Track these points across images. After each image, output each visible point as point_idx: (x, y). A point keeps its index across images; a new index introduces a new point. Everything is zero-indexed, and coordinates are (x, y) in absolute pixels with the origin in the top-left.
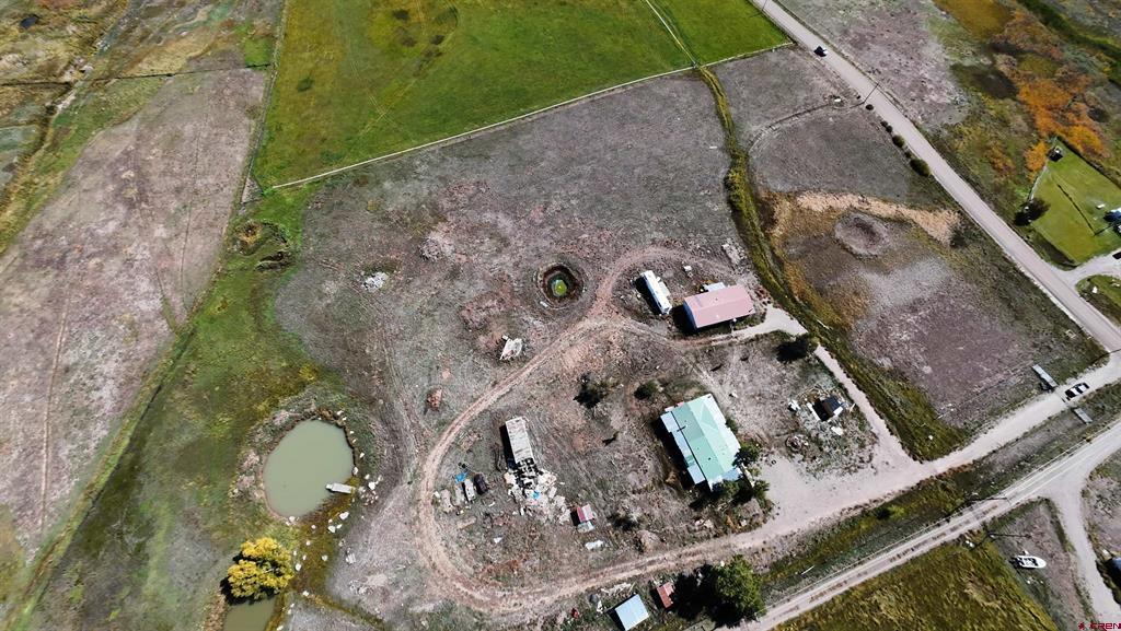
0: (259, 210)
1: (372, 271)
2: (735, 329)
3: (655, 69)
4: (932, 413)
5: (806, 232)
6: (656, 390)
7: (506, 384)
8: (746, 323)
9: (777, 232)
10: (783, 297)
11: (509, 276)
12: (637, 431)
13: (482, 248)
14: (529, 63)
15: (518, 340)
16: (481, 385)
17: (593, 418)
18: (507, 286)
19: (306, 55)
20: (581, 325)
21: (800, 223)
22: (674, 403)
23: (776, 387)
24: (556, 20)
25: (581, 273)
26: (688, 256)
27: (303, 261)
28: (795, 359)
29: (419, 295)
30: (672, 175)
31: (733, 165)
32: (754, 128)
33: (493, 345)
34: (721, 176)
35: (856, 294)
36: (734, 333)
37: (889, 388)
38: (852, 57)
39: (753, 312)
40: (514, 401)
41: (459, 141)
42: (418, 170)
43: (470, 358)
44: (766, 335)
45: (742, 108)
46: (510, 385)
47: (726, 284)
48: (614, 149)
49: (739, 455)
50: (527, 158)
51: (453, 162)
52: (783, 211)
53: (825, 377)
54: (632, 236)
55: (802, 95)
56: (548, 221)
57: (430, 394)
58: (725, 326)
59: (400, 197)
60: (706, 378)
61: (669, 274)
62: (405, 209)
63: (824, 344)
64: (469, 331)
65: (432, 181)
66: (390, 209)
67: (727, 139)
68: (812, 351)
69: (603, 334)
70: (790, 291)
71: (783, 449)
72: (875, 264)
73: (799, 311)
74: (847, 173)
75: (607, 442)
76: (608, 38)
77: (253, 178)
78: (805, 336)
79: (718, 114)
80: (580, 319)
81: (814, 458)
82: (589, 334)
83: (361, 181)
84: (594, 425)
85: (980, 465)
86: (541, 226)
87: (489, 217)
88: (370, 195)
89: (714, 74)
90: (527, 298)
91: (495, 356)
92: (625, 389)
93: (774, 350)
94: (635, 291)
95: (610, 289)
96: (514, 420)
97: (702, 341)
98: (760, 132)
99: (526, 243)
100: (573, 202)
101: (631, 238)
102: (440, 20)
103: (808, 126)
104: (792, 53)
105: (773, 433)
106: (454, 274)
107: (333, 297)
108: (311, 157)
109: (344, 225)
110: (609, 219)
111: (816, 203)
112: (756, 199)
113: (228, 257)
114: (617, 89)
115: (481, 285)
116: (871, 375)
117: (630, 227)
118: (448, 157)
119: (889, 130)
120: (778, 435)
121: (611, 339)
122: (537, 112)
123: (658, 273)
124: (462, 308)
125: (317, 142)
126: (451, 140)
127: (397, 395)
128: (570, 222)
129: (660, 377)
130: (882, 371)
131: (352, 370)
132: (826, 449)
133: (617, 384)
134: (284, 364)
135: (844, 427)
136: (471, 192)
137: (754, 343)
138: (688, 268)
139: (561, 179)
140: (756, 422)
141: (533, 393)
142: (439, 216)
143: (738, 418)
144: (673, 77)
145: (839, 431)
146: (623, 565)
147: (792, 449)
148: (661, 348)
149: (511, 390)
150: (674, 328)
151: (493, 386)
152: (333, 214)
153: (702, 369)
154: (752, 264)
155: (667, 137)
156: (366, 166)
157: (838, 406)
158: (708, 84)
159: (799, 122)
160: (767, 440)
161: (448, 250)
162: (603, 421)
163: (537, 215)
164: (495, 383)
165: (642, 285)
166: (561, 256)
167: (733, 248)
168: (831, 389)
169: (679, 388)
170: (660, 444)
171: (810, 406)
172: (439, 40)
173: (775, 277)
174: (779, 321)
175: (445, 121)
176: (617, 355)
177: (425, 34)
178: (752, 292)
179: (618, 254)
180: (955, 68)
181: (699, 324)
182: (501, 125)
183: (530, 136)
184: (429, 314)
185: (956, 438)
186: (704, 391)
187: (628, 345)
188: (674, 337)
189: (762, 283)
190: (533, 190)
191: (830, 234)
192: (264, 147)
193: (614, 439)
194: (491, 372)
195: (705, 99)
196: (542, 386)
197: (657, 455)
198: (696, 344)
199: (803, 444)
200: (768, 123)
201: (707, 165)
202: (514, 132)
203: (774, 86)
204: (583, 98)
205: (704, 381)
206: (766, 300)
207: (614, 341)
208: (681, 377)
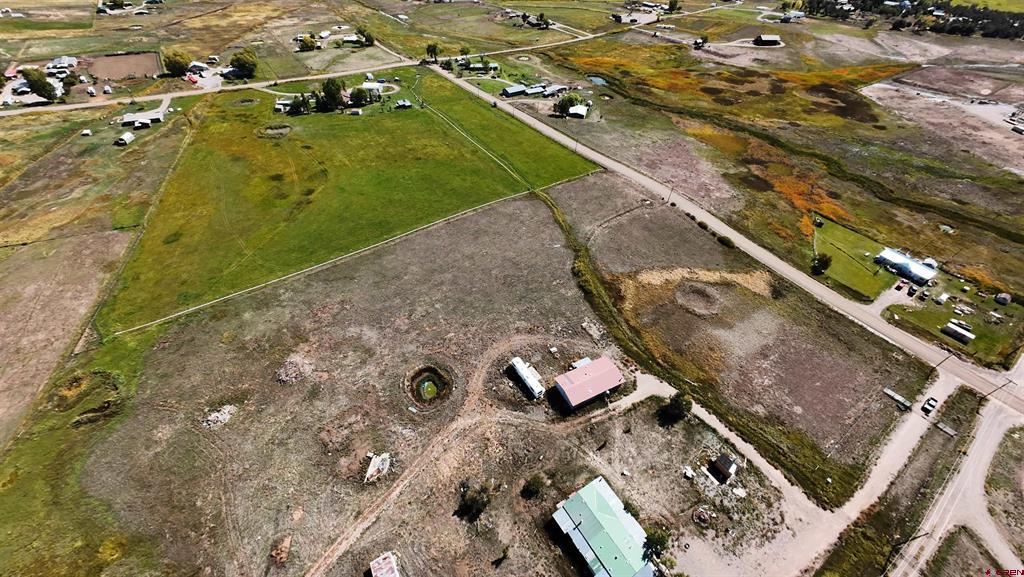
0: (91, 360)
1: (216, 406)
2: (611, 402)
3: (499, 195)
4: (820, 453)
5: (652, 302)
6: (543, 484)
7: (372, 512)
8: (620, 394)
9: (628, 306)
10: (648, 364)
11: (374, 386)
12: (530, 540)
13: (344, 362)
14: (390, 201)
15: (386, 455)
16: (341, 518)
17: (477, 534)
18: (372, 398)
19: (178, 215)
20: (454, 425)
21: (645, 296)
22: (565, 495)
23: (666, 455)
24: (414, 170)
25: (449, 371)
26: (552, 338)
27: (134, 407)
28: (676, 422)
29: (273, 423)
30: (525, 272)
31: (577, 257)
32: (588, 228)
33: (356, 467)
34: (568, 267)
35: (711, 349)
36: (611, 406)
37: (772, 434)
38: (650, 175)
39: (623, 381)
40: (380, 534)
41: (325, 267)
42: (282, 298)
43: (329, 487)
44: (642, 402)
45: (574, 215)
46: (376, 514)
47: (592, 359)
48: (471, 257)
49: (647, 545)
50: (390, 274)
51: (319, 287)
52: (628, 288)
53: (710, 435)
54: (497, 329)
55: (620, 202)
56: (413, 326)
57: (275, 545)
58: (600, 400)
59: (258, 325)
60: (595, 460)
61: (537, 358)
62: (264, 336)
63: (698, 401)
64: (327, 454)
65: (295, 306)
66: (248, 338)
67: (567, 239)
68: (689, 410)
69: (479, 431)
70: (653, 356)
71: (692, 527)
72: (718, 321)
73: (666, 374)
74: (672, 252)
75: (497, 563)
76: (457, 178)
77: (94, 327)
78: (677, 396)
79: (556, 221)
80: (453, 419)
81: (727, 531)
82: (463, 434)
83: (218, 314)
84: (479, 543)
85: (887, 501)
86: (407, 332)
87: (353, 331)
88: (227, 329)
89: (547, 194)
90: (395, 407)
91: (358, 480)
92: (509, 491)
93: (654, 416)
94: (506, 380)
95: (480, 383)
96: (380, 559)
97: (581, 419)
98: (594, 230)
99: (392, 350)
100: (437, 306)
101: (496, 330)
102: (311, 178)
103: (631, 222)
104: (605, 175)
105: (676, 510)
106: (314, 393)
107: (164, 443)
108: (167, 299)
109: (193, 360)
110: (474, 317)
111: (654, 278)
112: (603, 282)
113: (38, 416)
114: (469, 212)
115: (343, 401)
116: (751, 424)
117: (494, 320)
118: (312, 283)
119: (693, 218)
120: (682, 511)
121: (488, 435)
122: (399, 236)
123: (526, 358)
124: (321, 429)
125: (175, 285)
126: (316, 268)
127: (231, 556)
128: (435, 324)
129: (546, 468)
130: (759, 418)
131: (174, 533)
132: (736, 517)
133: (499, 486)
134: (79, 544)
135: (745, 487)
136: (336, 311)
137: (633, 412)
138: (554, 349)
139: (424, 288)
140: (656, 500)
141: (405, 517)
142: (300, 337)
143: (637, 500)
144: (515, 200)
145: (741, 492)
147: (701, 525)
148: (541, 435)
149: (378, 518)
150: (551, 411)
151: (356, 517)
152: (182, 351)
153: (587, 450)
154: (612, 336)
155: (516, 243)
156: (225, 301)
157: (731, 463)
158: (544, 202)
159: (624, 219)
160: (673, 520)
161: (308, 370)
162: (489, 535)
163: (402, 323)
164: (359, 513)
165: (512, 373)
166: (428, 358)
167: (592, 325)
168: (719, 446)
169: (567, 478)
170: (559, 551)
171: (704, 469)
172: (310, 192)
173: (636, 345)
174: (650, 386)
175: (312, 253)
176: (496, 451)
177: (297, 189)
178: (618, 362)
179: (485, 347)
180: (725, 175)
181: (574, 401)
182: (365, 250)
183: (393, 256)
184: (281, 444)
185: (852, 478)
186: (593, 475)
187: (507, 439)
188: (553, 421)
189: (625, 353)
190: (398, 301)
191: (673, 302)
192: (115, 296)
193: (505, 557)
194: (353, 499)
195: (544, 212)
196: (415, 506)
197: (557, 567)
198: (575, 424)
199: (711, 517)
200: (598, 223)
201: (555, 260)
202: (378, 255)
203: (596, 198)
204: (440, 222)
205: (593, 464)
206: (633, 368)
207: (490, 436)
208: (568, 464)
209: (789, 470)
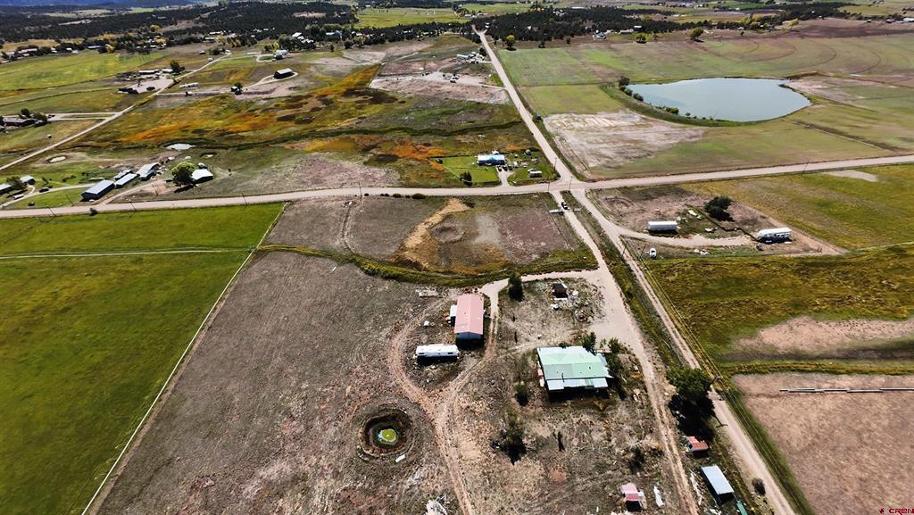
2: (490, 315)
3: (228, 274)
4: (570, 252)
5: (433, 253)
6: (522, 387)
8: (488, 307)
9: (425, 265)
10: (476, 281)
12: (555, 417)
17: (536, 452)
20: (439, 429)
21: (425, 253)
22: (537, 378)
23: (539, 311)
26: (416, 319)
28: (522, 293)
31: (358, 264)
32: (337, 243)
34: (362, 274)
36: (492, 317)
37: (551, 261)
38: (325, 187)
39: (480, 300)
41: (105, 493)
44: (499, 300)
45: (315, 243)
47: (454, 306)
48: (277, 331)
49: (588, 349)
52: (411, 256)
53: (538, 284)
54: (374, 350)
55: (332, 214)
56: (308, 419)
58: (486, 320)
60: (522, 348)
61: (424, 338)
63: (522, 274)
67: (334, 259)
68: (521, 282)
69: (457, 411)
70: (472, 275)
72: (471, 235)
73: (492, 278)
74: (403, 221)
75: (561, 447)
78: (510, 281)
79: (308, 255)
80: (433, 427)
81: (592, 311)
82: (451, 425)
84: (543, 454)
85: (601, 248)
86: (308, 428)
87: (251, 489)
89: (271, 244)
93: (512, 300)
94: (427, 369)
95: (415, 389)
97: (490, 338)
98: (343, 241)
99: (317, 452)
100: (304, 386)
101: (376, 354)
103: (358, 220)
104: (296, 205)
110: (346, 361)
111: (414, 240)
114: (218, 305)
116: (542, 265)
117: (364, 349)
119: (387, 195)
120: (574, 324)
121: (464, 405)
123: (419, 344)
128: (324, 398)
129: (512, 380)
130: (540, 259)
132: (587, 303)
135: (573, 290)
137: (503, 309)
138: (426, 323)
139: (270, 388)
141: (495, 508)
143: (558, 340)
144: (248, 267)
145: (575, 293)
146: (675, 475)
147: (584, 320)
148: (487, 369)
150: (473, 353)
153: (513, 348)
154: (443, 286)
155: (300, 291)
158: (276, 250)
159: (351, 223)
160: (577, 331)
162: (540, 443)
165: (425, 361)
166: (356, 420)
167: (425, 291)
168: (547, 284)
169: (525, 370)
170: (569, 402)
171: (556, 299)
173: (459, 278)
174: (493, 289)
176: (481, 406)
178: (465, 294)
179: (385, 369)
181: (480, 332)
182: (141, 428)
183: (189, 401)
186: (534, 352)
187: (475, 393)
188: (482, 356)
189: (460, 287)
190: (258, 422)
191: (441, 244)
193: (560, 439)
195: (291, 259)
197: (579, 408)
198: (491, 346)
199: (582, 313)
200: (339, 235)
201: (346, 278)
203: (313, 222)
205: (524, 350)
206: (474, 290)
207: (467, 404)
208: (516, 365)
209: (573, 267)
